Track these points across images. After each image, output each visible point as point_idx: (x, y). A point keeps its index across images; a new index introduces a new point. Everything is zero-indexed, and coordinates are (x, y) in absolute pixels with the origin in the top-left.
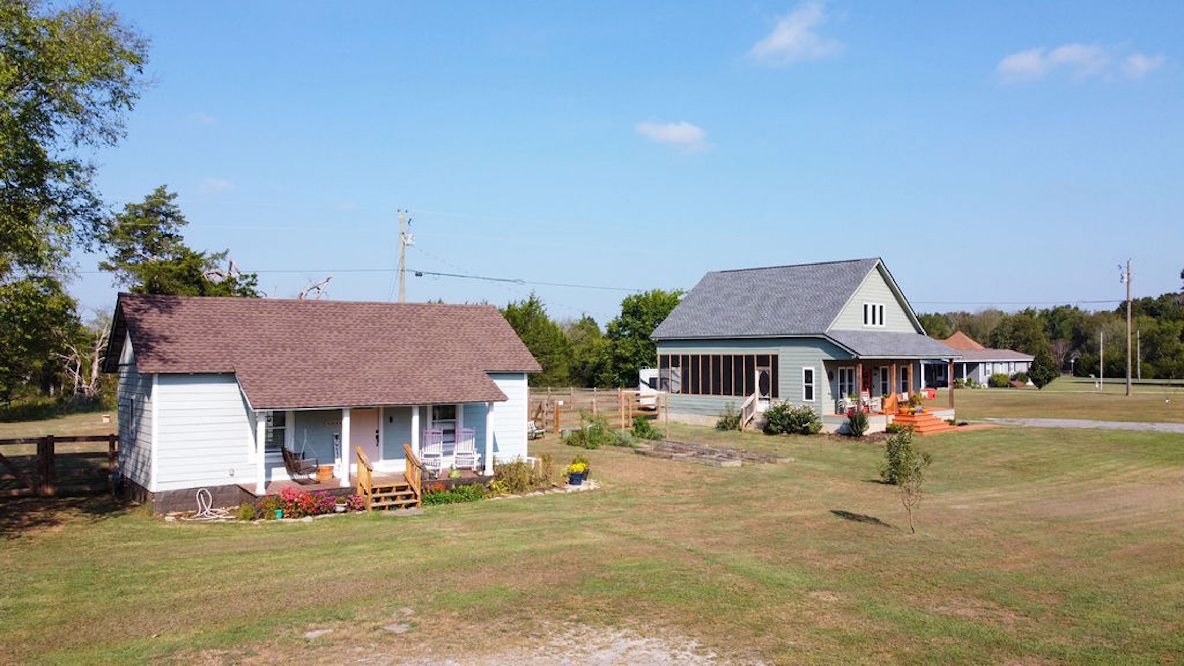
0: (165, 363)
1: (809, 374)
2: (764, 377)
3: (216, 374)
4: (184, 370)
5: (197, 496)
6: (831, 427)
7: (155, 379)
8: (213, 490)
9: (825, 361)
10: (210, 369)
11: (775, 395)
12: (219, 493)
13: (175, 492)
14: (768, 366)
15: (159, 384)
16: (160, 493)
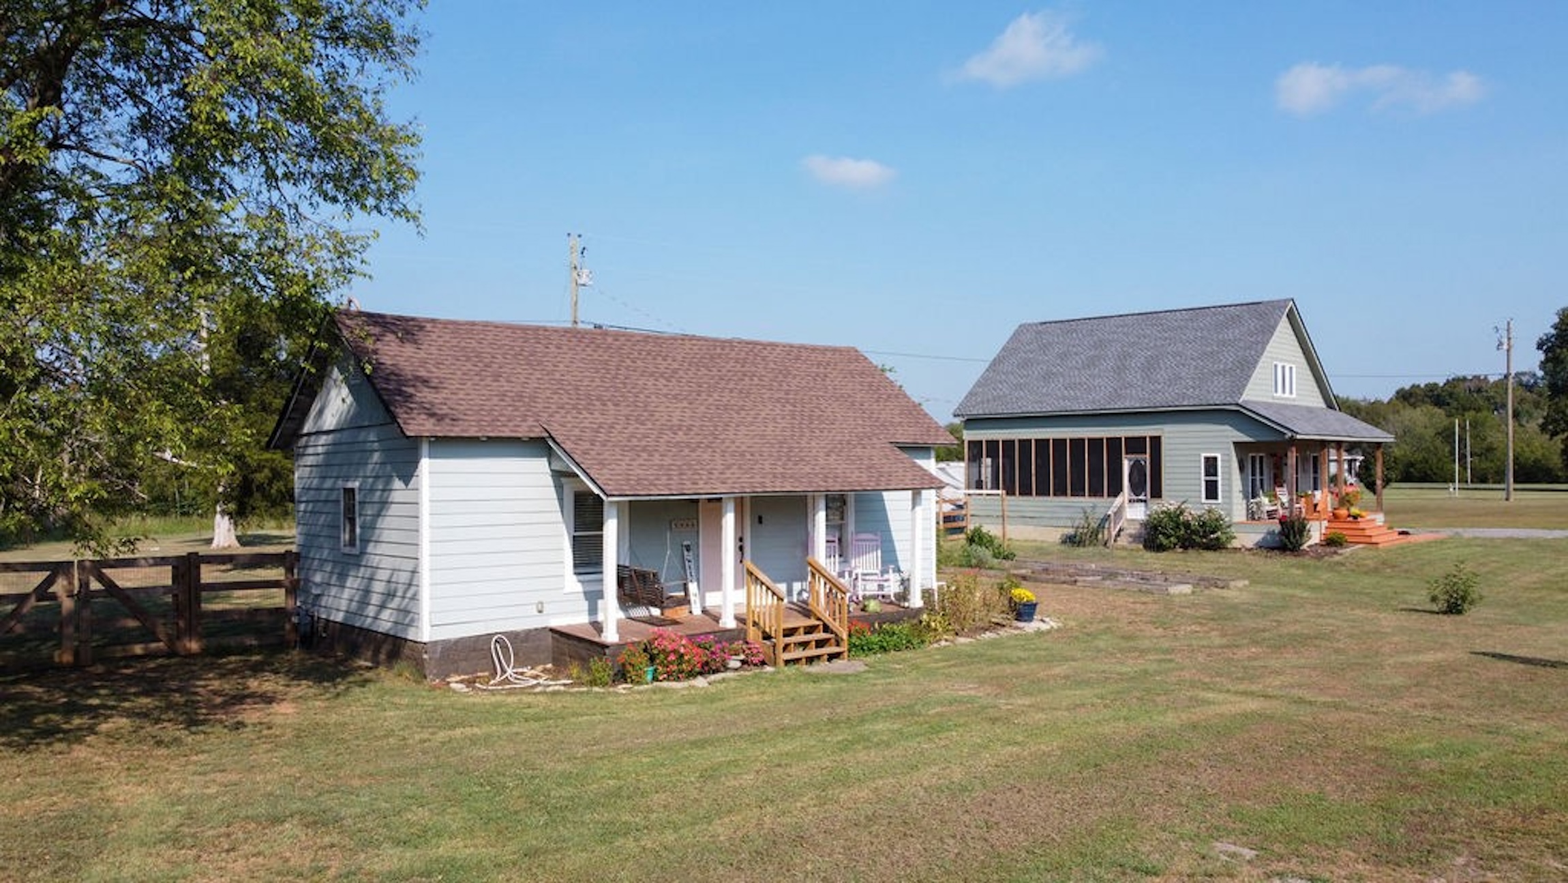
0: (438, 420)
1: (1211, 465)
2: (1137, 468)
3: (517, 440)
4: (472, 433)
5: (492, 647)
6: (1248, 537)
7: (425, 448)
8: (514, 636)
9: (1236, 444)
10: (512, 431)
11: (1157, 493)
12: (522, 642)
13: (458, 642)
14: (1145, 453)
15: (430, 457)
16: (436, 643)
